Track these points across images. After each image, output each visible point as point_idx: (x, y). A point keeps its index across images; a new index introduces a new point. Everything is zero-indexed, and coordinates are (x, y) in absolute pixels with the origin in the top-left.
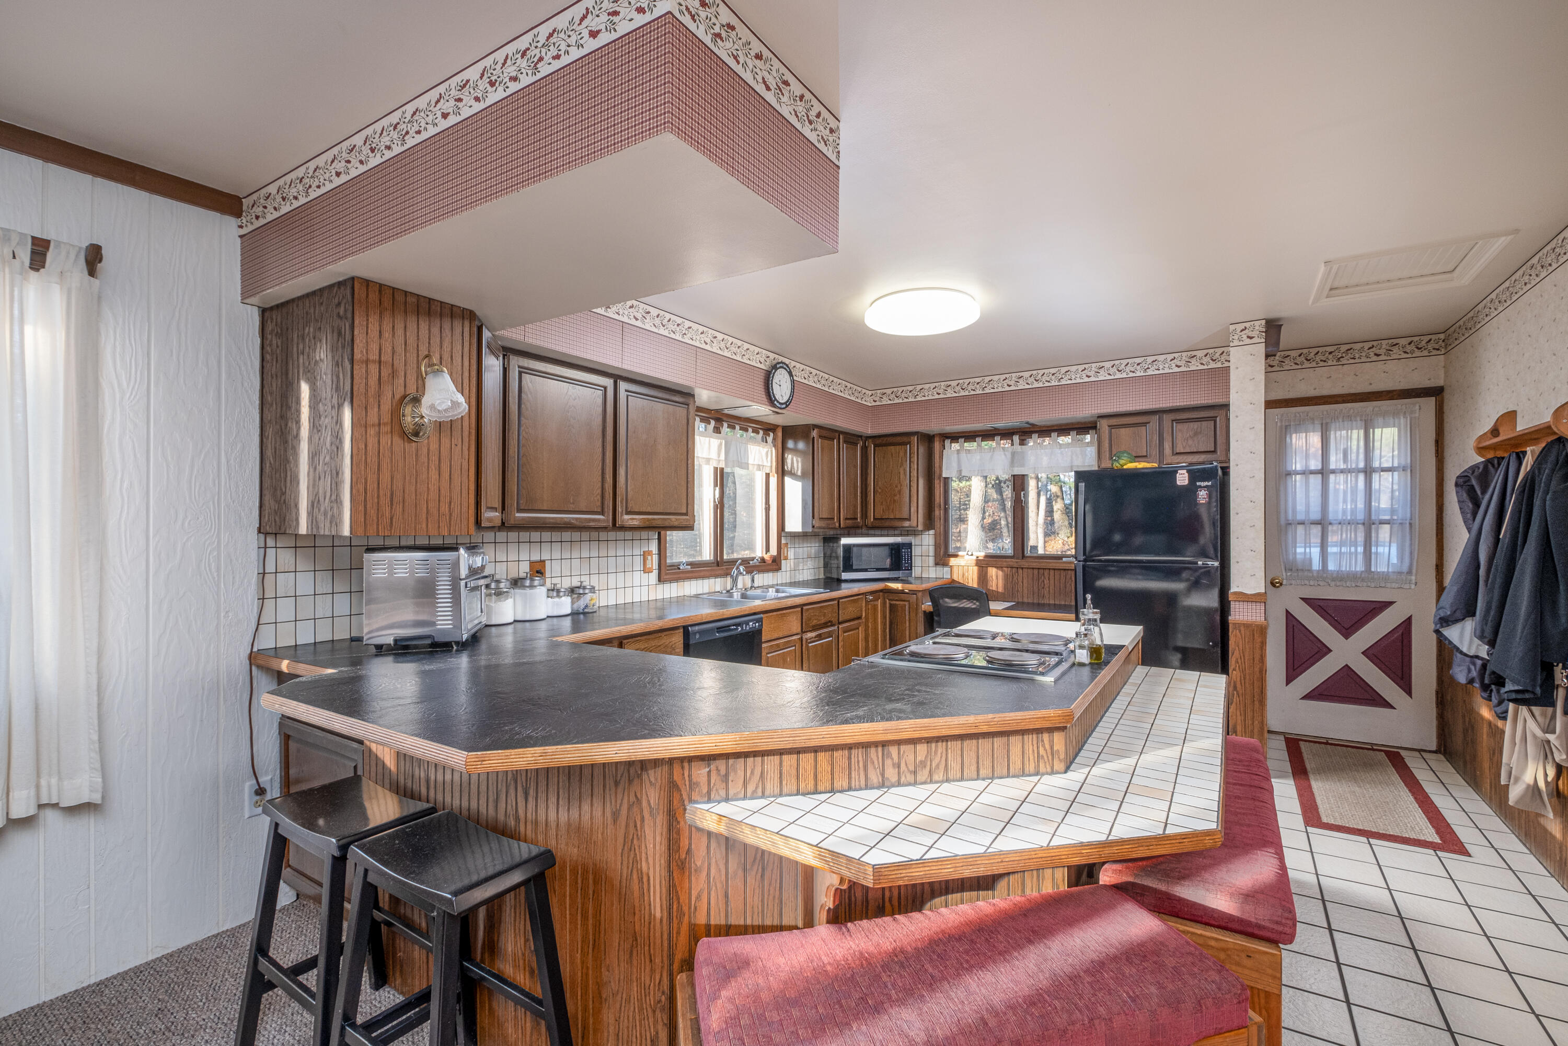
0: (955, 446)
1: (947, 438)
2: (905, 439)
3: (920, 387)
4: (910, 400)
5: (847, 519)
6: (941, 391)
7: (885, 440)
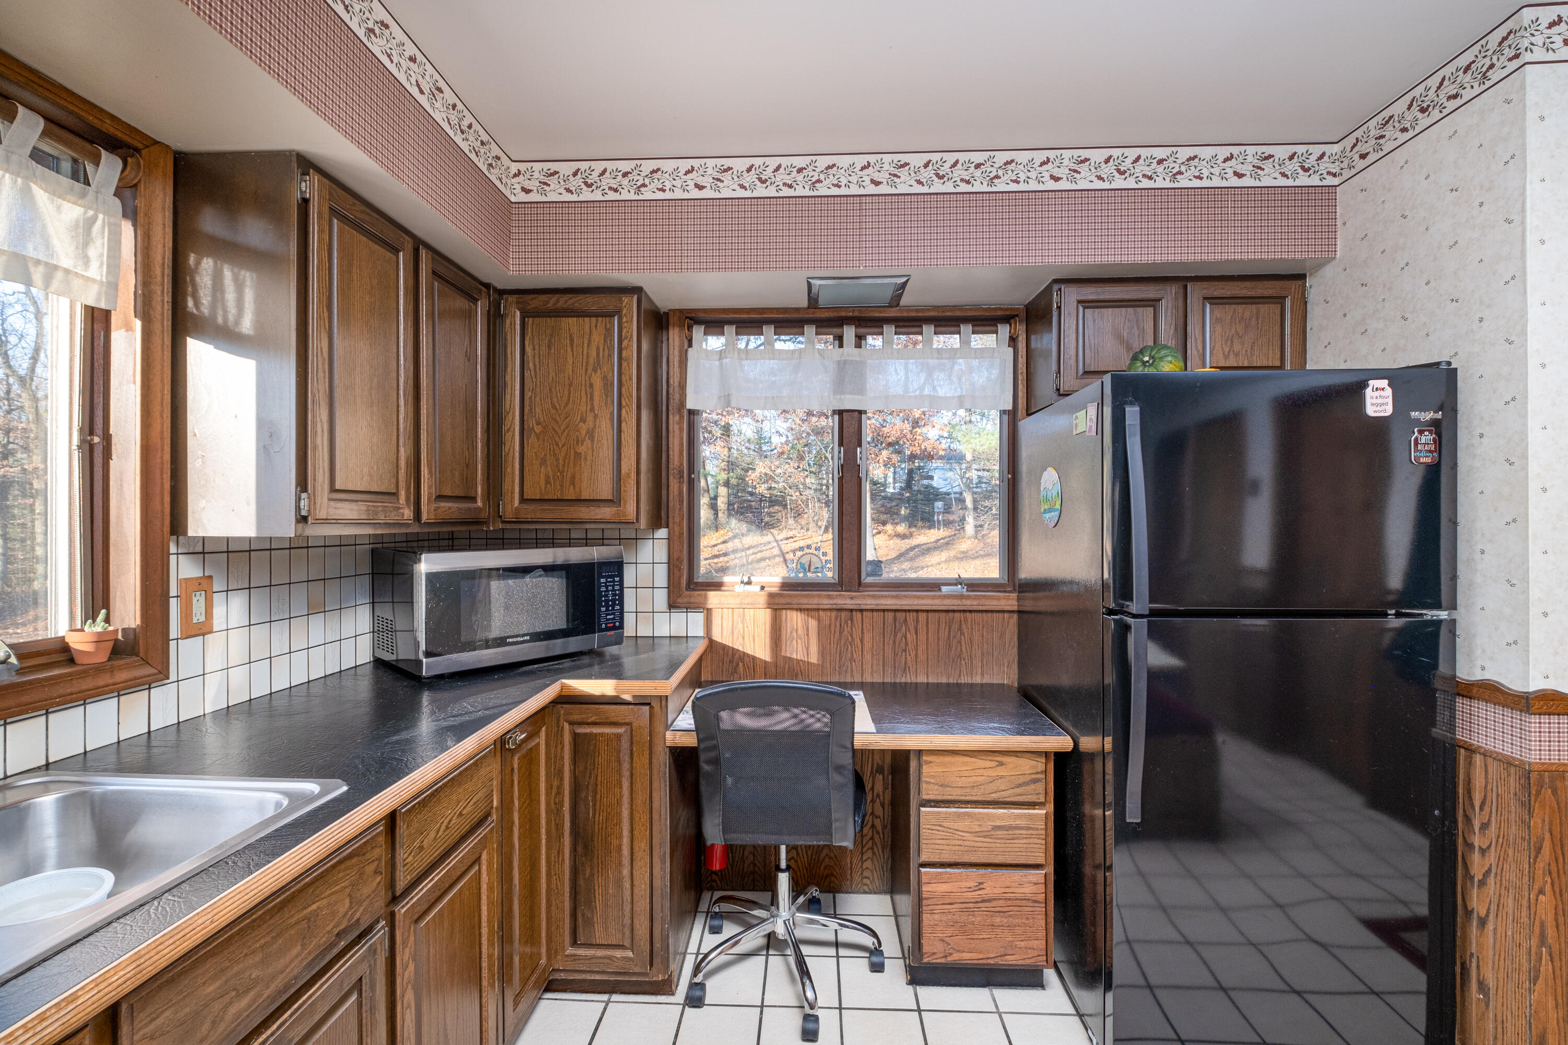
0: (715, 343)
1: (698, 322)
2: (606, 302)
3: (653, 165)
4: (625, 195)
5: (440, 497)
6: (706, 181)
7: (552, 302)
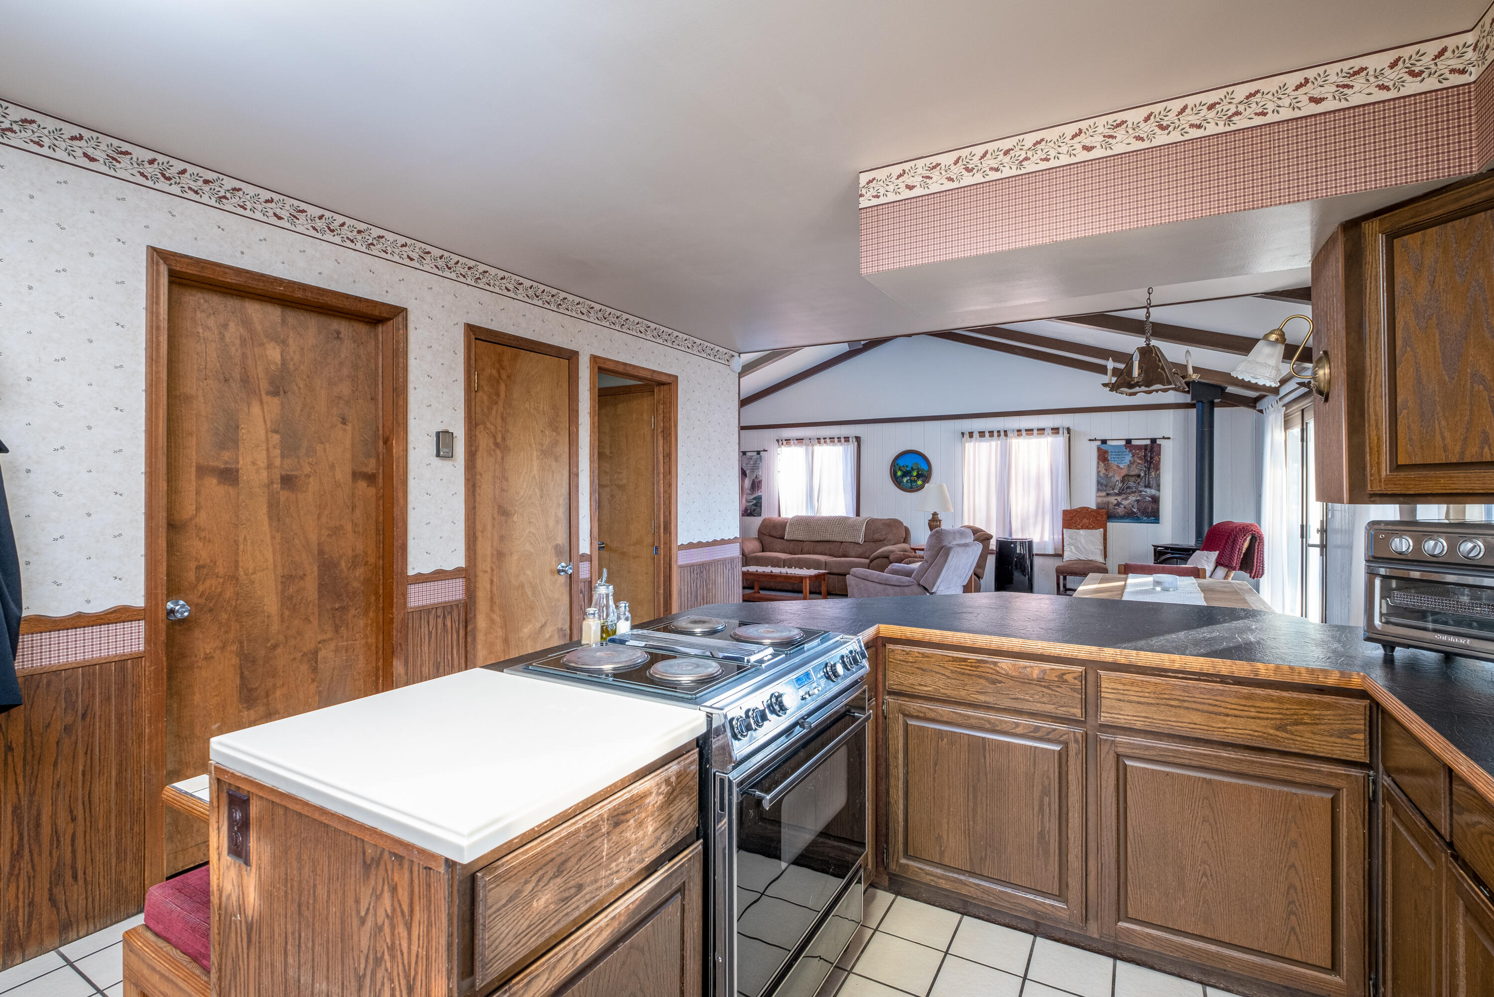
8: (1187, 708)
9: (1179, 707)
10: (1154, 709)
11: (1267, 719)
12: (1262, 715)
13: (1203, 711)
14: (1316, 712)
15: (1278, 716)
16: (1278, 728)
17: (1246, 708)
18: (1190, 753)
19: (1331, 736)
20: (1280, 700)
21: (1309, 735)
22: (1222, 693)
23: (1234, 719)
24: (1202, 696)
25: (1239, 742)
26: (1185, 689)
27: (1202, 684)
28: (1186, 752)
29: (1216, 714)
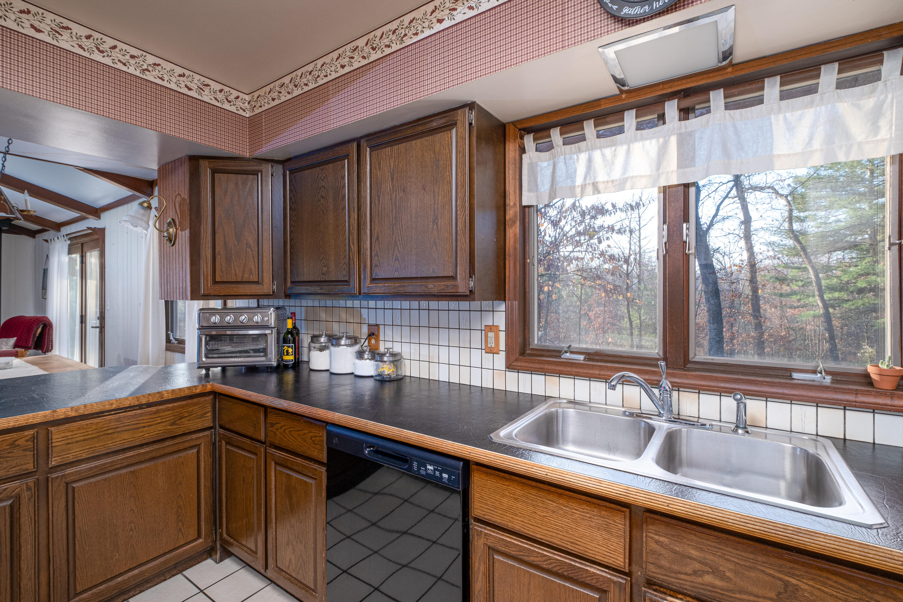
8: (119, 432)
9: (114, 433)
10: (96, 440)
11: (166, 421)
12: (164, 420)
13: (129, 430)
14: (190, 409)
15: (172, 418)
16: (172, 424)
17: (155, 419)
18: (121, 459)
19: (197, 419)
20: (173, 409)
21: (187, 422)
22: (141, 415)
23: (148, 428)
24: (129, 421)
25: (152, 440)
26: (117, 420)
27: (129, 413)
28: (118, 460)
29: (137, 429)
